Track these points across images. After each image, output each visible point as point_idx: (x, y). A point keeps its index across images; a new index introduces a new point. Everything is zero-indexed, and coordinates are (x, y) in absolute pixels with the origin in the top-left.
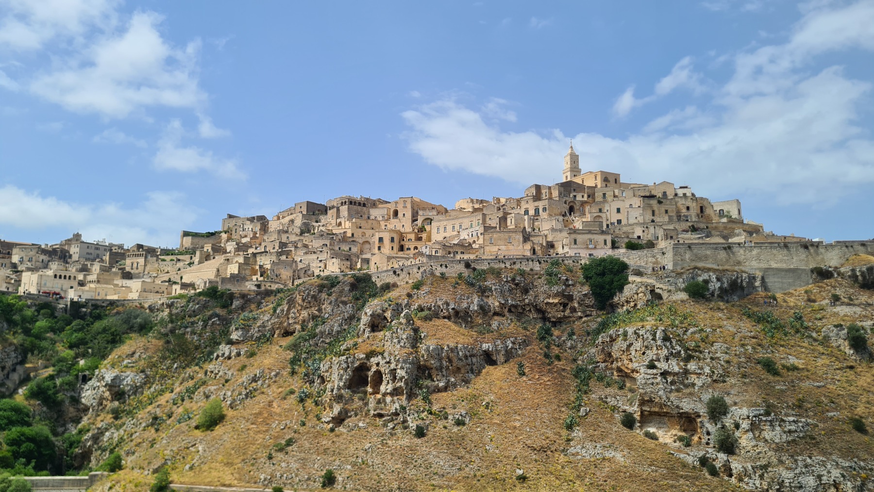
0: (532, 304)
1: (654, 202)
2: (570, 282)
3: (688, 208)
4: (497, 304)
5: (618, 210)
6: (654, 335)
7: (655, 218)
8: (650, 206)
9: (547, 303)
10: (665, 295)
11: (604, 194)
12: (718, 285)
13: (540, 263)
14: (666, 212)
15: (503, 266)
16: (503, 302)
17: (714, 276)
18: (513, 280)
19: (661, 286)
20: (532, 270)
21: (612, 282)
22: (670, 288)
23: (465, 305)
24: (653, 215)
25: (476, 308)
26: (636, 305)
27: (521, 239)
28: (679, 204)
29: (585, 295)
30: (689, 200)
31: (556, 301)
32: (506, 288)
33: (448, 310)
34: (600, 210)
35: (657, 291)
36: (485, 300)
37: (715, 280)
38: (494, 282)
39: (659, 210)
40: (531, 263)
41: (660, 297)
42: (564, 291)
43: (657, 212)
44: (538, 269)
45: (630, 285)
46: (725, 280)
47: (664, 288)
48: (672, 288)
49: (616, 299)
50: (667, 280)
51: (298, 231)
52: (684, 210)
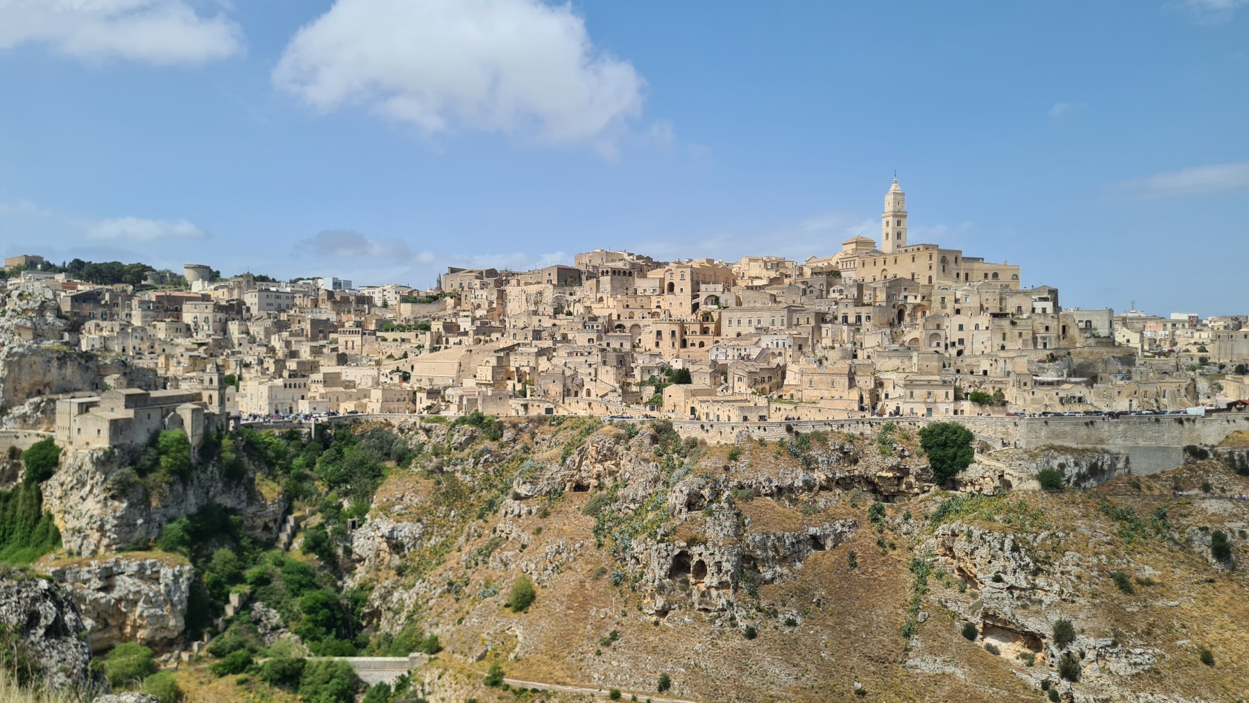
0: (862, 477)
1: (1005, 323)
2: (906, 453)
3: (1047, 328)
4: (823, 477)
5: (961, 328)
6: (1002, 544)
7: (1005, 343)
8: (1001, 328)
9: (880, 477)
10: (1015, 483)
11: (943, 299)
12: (1076, 470)
13: (871, 426)
14: (1020, 335)
15: (829, 429)
16: (831, 476)
17: (1072, 460)
18: (842, 448)
19: (1011, 472)
20: (862, 434)
21: (954, 458)
22: (1021, 475)
23: (789, 482)
24: (1004, 339)
25: (801, 484)
26: (981, 489)
27: (847, 384)
28: (1036, 324)
29: (923, 470)
30: (1050, 318)
31: (890, 475)
32: (834, 458)
33: (771, 488)
34: (938, 327)
35: (1007, 477)
36: (811, 474)
37: (1072, 465)
38: (820, 452)
39: (1012, 333)
40: (861, 425)
41: (1008, 485)
42: (899, 464)
43: (1008, 336)
44: (869, 432)
45: (976, 465)
46: (1084, 464)
47: (1015, 474)
48: (1024, 475)
49: (959, 476)
50: (1018, 462)
51: (550, 311)
52: (1043, 331)
